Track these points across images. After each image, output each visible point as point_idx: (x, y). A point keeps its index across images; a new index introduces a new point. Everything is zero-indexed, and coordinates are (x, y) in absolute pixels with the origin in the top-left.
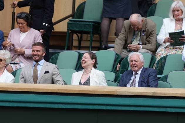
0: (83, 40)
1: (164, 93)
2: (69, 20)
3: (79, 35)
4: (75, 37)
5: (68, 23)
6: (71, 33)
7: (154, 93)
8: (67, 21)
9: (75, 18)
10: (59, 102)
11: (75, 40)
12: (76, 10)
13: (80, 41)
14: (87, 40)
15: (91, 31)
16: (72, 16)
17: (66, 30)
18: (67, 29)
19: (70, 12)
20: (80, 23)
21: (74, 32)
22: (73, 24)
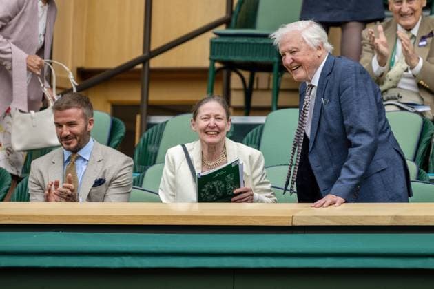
0: (257, 89)
2: (216, 34)
3: (246, 75)
4: (236, 81)
5: (213, 43)
6: (220, 69)
7: (396, 217)
8: (210, 35)
9: (235, 28)
11: (236, 90)
12: (237, 6)
13: (248, 92)
14: (268, 89)
16: (227, 22)
17: (206, 63)
18: (210, 59)
19: (220, 13)
20: (245, 40)
21: (231, 66)
22: (226, 43)
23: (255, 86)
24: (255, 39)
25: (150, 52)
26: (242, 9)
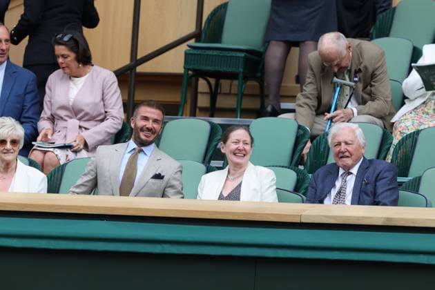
0: (220, 93)
1: (412, 220)
2: (189, 46)
3: (212, 81)
4: (202, 85)
5: (187, 54)
6: (192, 76)
7: (388, 219)
8: (184, 48)
9: (204, 42)
10: (165, 238)
11: (202, 93)
12: (206, 23)
13: (213, 95)
14: (230, 94)
15: (240, 72)
16: (197, 36)
17: (180, 70)
18: (185, 68)
19: (191, 28)
20: (215, 53)
21: (200, 74)
22: (198, 54)
23: (219, 91)
24: (224, 52)
25: (137, 60)
26: (211, 25)
